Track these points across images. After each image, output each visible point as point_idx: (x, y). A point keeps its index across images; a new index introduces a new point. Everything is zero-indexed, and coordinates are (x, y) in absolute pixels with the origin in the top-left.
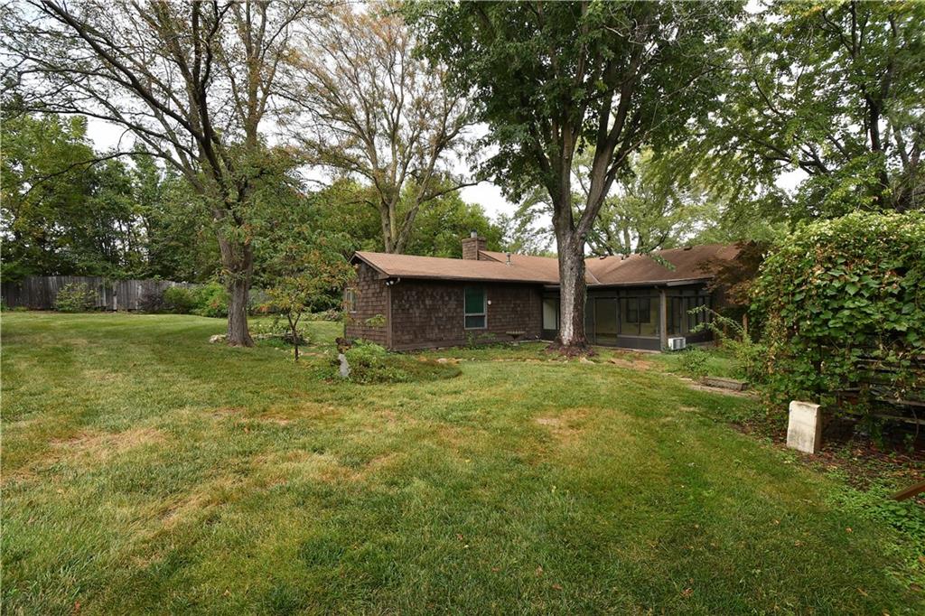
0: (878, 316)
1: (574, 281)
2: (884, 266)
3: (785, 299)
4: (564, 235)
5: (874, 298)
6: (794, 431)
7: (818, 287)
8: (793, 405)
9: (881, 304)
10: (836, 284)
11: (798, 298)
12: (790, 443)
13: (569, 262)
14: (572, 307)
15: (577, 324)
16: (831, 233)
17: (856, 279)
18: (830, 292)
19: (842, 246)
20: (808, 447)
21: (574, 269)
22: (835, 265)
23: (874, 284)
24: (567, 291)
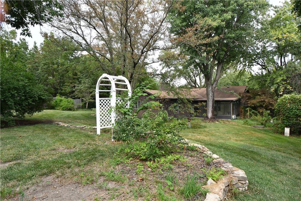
0: (298, 113)
1: (212, 100)
2: (299, 104)
3: (283, 109)
4: (210, 87)
5: (297, 110)
6: (286, 133)
7: (289, 108)
8: (285, 128)
9: (298, 111)
10: (292, 107)
11: (285, 109)
12: (285, 135)
13: (211, 94)
14: (211, 108)
15: (213, 112)
16: (290, 98)
17: (295, 106)
18: (291, 108)
19: (292, 100)
20: (288, 135)
21: (212, 97)
22: (291, 104)
23: (297, 107)
24: (210, 103)
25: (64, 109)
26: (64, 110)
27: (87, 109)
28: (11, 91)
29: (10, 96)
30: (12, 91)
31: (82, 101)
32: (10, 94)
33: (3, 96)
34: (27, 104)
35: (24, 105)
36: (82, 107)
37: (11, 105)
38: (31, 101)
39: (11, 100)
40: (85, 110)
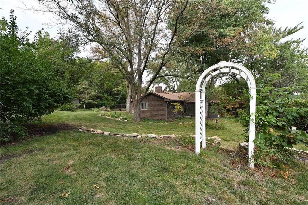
25: (63, 109)
26: (63, 111)
27: (85, 109)
28: (28, 86)
29: (27, 92)
30: (30, 85)
31: (80, 101)
32: (26, 89)
33: (14, 93)
34: (47, 105)
35: (42, 107)
36: (79, 107)
37: (28, 107)
38: (54, 101)
39: (29, 100)
40: (83, 109)
